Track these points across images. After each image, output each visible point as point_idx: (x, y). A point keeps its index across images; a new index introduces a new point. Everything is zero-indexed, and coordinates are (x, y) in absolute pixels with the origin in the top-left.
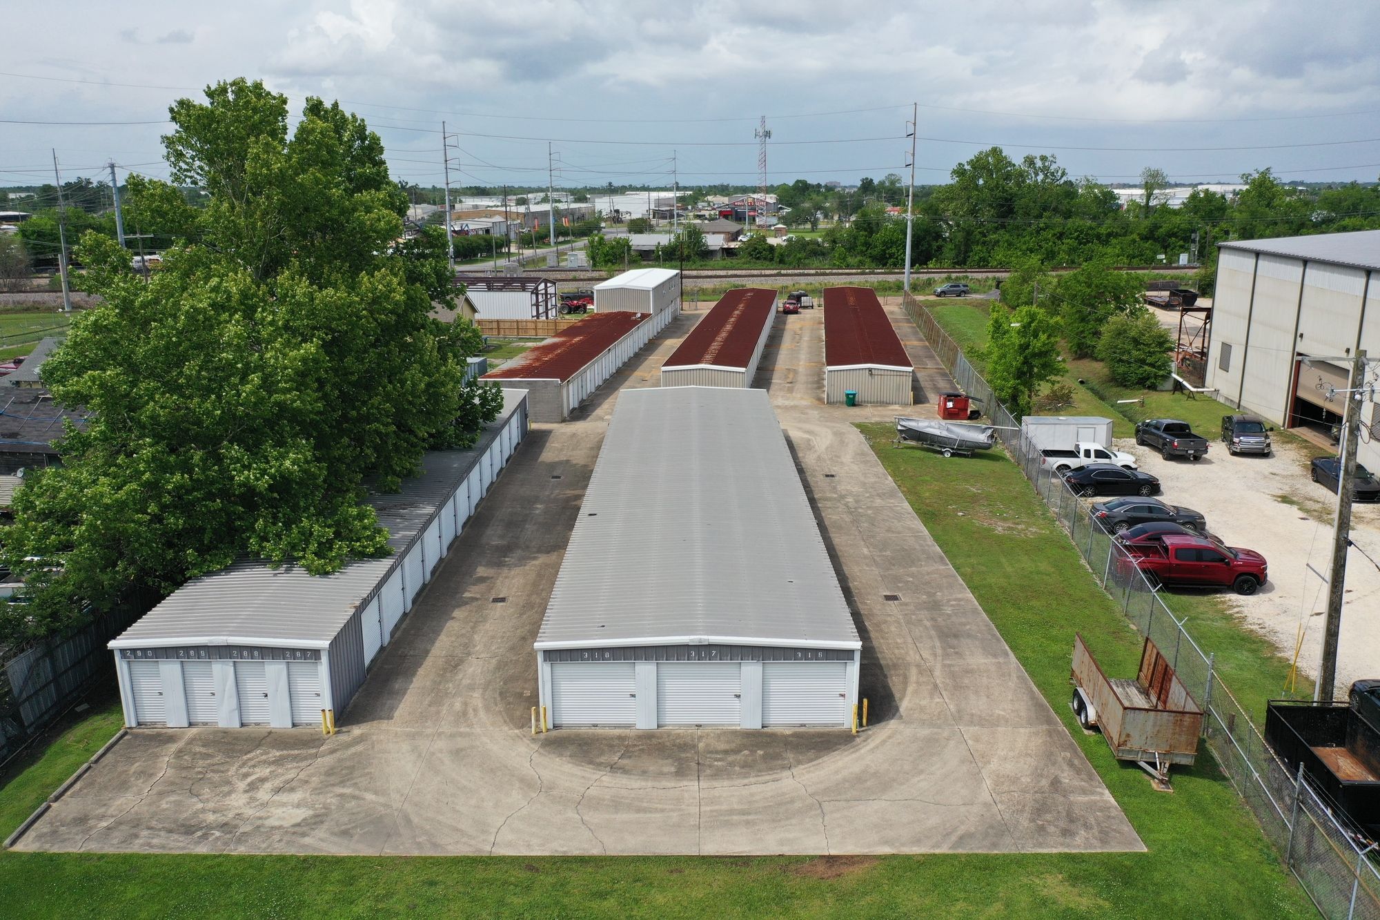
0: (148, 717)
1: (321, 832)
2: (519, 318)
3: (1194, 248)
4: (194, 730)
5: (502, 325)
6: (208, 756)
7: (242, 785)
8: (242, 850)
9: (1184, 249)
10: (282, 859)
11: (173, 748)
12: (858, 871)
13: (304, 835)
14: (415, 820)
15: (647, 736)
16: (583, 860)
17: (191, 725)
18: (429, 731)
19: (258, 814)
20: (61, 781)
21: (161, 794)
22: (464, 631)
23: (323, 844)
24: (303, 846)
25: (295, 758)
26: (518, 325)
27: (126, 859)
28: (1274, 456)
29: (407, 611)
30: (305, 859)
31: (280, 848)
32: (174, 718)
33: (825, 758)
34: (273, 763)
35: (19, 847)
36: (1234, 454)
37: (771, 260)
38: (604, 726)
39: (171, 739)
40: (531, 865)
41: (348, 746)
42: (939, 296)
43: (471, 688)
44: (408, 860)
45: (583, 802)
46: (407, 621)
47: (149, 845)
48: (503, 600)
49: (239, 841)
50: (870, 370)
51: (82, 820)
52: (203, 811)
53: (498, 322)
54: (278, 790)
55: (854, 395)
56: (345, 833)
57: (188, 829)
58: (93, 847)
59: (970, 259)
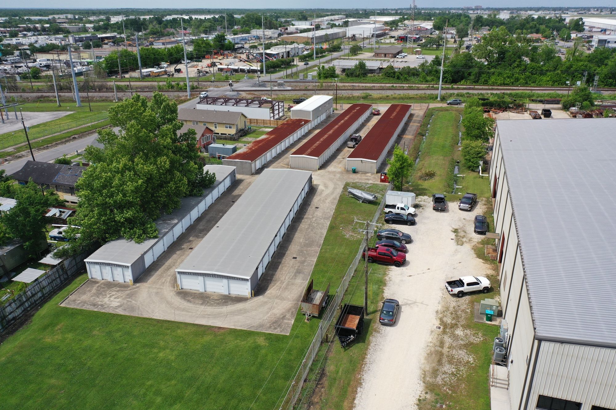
0: (94, 277)
1: (120, 309)
3: (585, 79)
4: (103, 281)
5: (258, 121)
6: (104, 288)
7: (108, 296)
8: (103, 311)
10: (110, 314)
11: (97, 285)
12: (223, 331)
13: (117, 309)
14: (140, 308)
15: (202, 293)
16: (169, 321)
17: (103, 279)
18: (154, 287)
19: (109, 303)
20: (73, 290)
21: (92, 296)
22: (176, 258)
23: (120, 312)
24: (116, 312)
25: (122, 291)
26: (264, 121)
27: (81, 310)
29: (165, 251)
30: (114, 315)
31: (111, 311)
32: (99, 278)
34: (117, 291)
35: (61, 305)
36: (460, 209)
38: (193, 290)
39: (97, 282)
40: (158, 321)
41: (135, 288)
44: (134, 317)
45: (178, 309)
47: (86, 308)
48: (192, 249)
49: (104, 309)
50: (362, 161)
51: (74, 301)
52: (99, 301)
54: (115, 298)
55: (356, 169)
56: (125, 310)
57: (94, 305)
58: (75, 307)
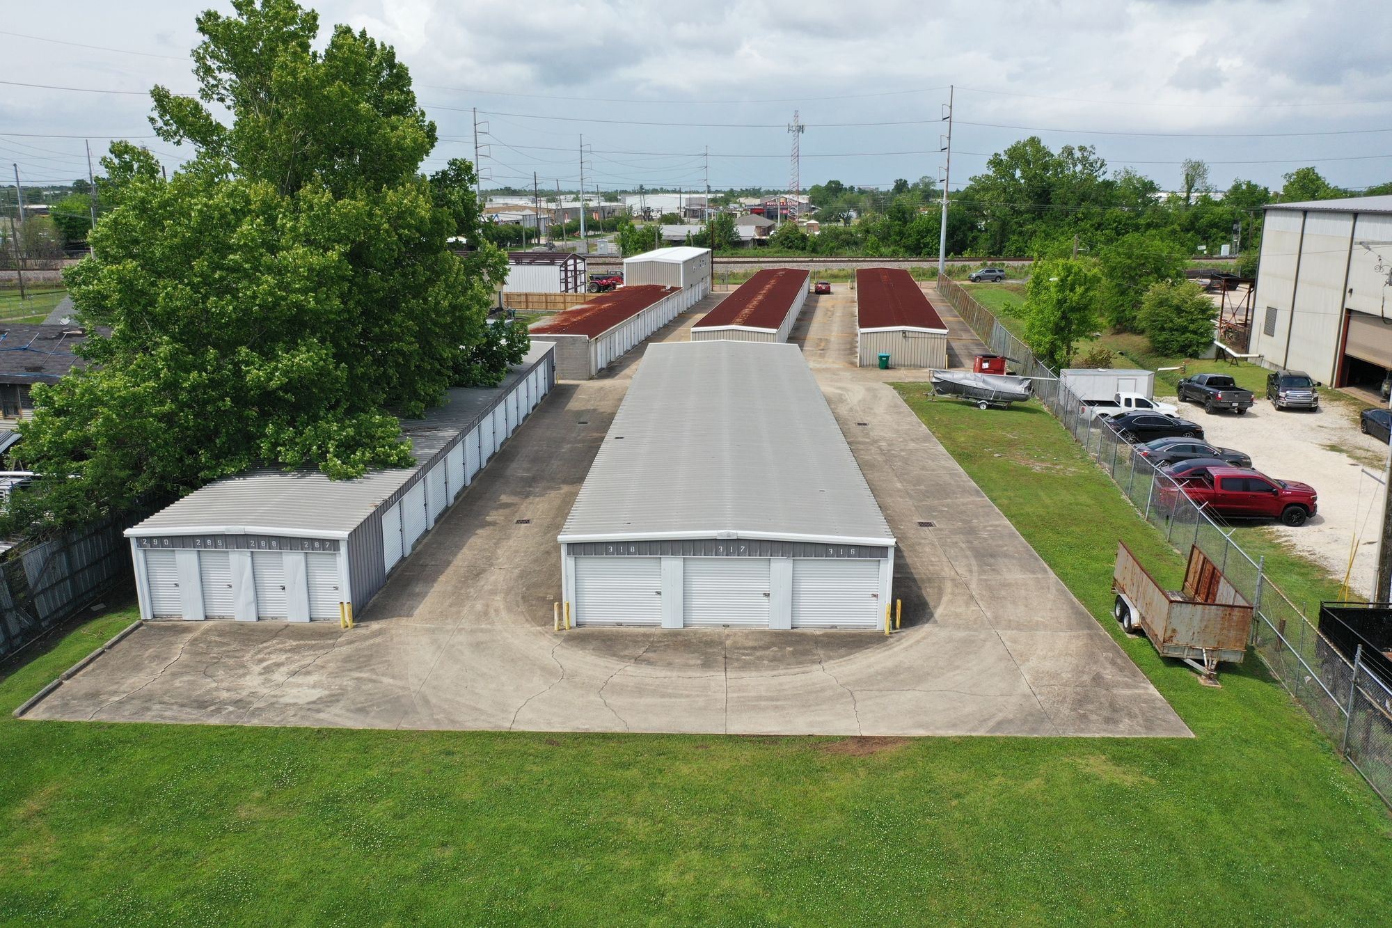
0: (164, 609)
1: (336, 709)
2: (548, 291)
3: (1236, 239)
4: (210, 623)
5: (530, 299)
6: (224, 644)
7: (257, 669)
8: (255, 722)
9: (1226, 240)
10: (296, 730)
11: (188, 637)
12: (891, 750)
13: (319, 711)
14: (434, 700)
15: (674, 634)
16: (605, 737)
17: (207, 618)
18: (449, 627)
19: (272, 693)
20: (74, 662)
21: (174, 675)
22: (487, 547)
23: (338, 718)
24: (318, 720)
25: (312, 647)
26: (547, 299)
27: (136, 727)
28: (1321, 411)
29: (430, 528)
30: (319, 731)
31: (293, 722)
32: (191, 612)
33: (857, 655)
34: (290, 651)
35: (29, 716)
36: (1281, 409)
37: (803, 249)
38: (628, 625)
39: (187, 630)
40: (552, 739)
41: (366, 638)
42: (974, 281)
43: (493, 592)
44: (424, 734)
45: (605, 688)
46: (430, 536)
47: (161, 717)
48: (527, 522)
49: (253, 714)
50: (904, 332)
51: (93, 696)
52: (217, 689)
53: (526, 295)
54: (294, 673)
55: (888, 357)
56: (362, 710)
57: (201, 704)
58: (104, 717)
59: (1006, 250)
